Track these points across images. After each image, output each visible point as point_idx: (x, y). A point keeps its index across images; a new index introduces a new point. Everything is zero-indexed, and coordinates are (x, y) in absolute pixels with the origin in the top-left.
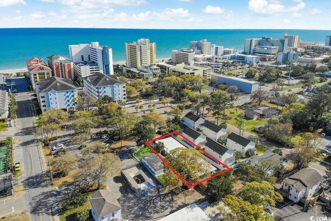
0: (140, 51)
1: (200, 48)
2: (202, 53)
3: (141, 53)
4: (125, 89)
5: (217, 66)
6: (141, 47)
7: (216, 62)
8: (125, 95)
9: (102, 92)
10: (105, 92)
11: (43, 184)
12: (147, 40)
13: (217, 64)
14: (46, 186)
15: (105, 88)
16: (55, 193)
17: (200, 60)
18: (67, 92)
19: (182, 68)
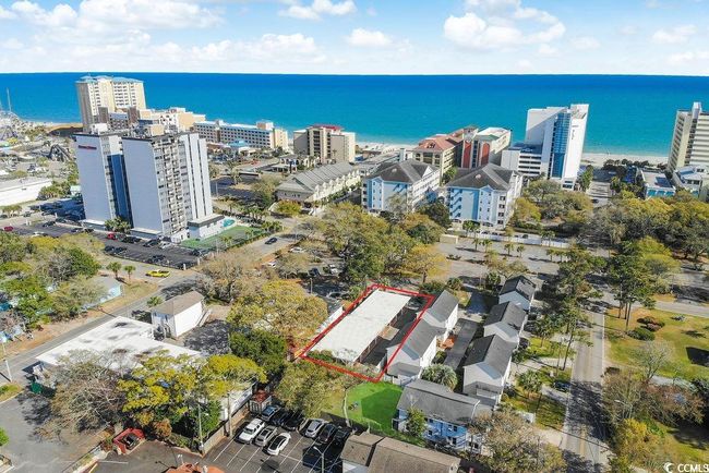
4: (504, 202)
6: (695, 121)
8: (501, 214)
9: (455, 199)
15: (461, 191)
18: (398, 186)
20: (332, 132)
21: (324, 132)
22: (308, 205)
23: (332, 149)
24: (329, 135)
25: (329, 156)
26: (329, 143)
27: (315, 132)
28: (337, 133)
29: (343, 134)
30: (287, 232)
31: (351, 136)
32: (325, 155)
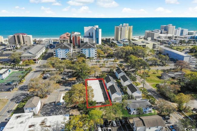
0: (121, 31)
1: (166, 30)
2: (167, 33)
3: (121, 32)
4: (96, 51)
5: (175, 42)
6: (121, 28)
7: (175, 39)
8: (96, 54)
9: (84, 52)
10: (85, 52)
11: (26, 90)
12: (127, 24)
13: (175, 41)
14: (26, 91)
15: (85, 50)
16: (26, 94)
17: (162, 38)
18: (66, 50)
19: (140, 42)
20: (24, 36)
21: (21, 36)
22: (35, 60)
23: (25, 41)
24: (23, 37)
25: (24, 43)
26: (23, 39)
27: (17, 36)
28: (26, 36)
29: (28, 36)
30: (35, 70)
31: (31, 36)
32: (23, 43)
